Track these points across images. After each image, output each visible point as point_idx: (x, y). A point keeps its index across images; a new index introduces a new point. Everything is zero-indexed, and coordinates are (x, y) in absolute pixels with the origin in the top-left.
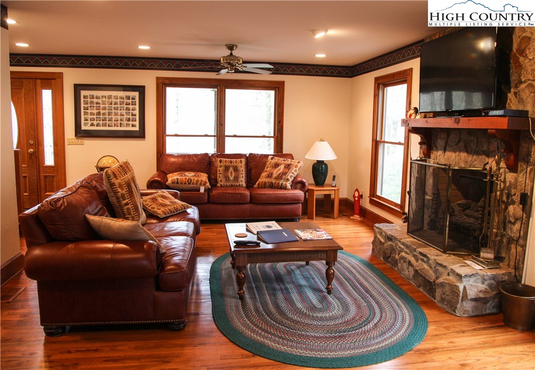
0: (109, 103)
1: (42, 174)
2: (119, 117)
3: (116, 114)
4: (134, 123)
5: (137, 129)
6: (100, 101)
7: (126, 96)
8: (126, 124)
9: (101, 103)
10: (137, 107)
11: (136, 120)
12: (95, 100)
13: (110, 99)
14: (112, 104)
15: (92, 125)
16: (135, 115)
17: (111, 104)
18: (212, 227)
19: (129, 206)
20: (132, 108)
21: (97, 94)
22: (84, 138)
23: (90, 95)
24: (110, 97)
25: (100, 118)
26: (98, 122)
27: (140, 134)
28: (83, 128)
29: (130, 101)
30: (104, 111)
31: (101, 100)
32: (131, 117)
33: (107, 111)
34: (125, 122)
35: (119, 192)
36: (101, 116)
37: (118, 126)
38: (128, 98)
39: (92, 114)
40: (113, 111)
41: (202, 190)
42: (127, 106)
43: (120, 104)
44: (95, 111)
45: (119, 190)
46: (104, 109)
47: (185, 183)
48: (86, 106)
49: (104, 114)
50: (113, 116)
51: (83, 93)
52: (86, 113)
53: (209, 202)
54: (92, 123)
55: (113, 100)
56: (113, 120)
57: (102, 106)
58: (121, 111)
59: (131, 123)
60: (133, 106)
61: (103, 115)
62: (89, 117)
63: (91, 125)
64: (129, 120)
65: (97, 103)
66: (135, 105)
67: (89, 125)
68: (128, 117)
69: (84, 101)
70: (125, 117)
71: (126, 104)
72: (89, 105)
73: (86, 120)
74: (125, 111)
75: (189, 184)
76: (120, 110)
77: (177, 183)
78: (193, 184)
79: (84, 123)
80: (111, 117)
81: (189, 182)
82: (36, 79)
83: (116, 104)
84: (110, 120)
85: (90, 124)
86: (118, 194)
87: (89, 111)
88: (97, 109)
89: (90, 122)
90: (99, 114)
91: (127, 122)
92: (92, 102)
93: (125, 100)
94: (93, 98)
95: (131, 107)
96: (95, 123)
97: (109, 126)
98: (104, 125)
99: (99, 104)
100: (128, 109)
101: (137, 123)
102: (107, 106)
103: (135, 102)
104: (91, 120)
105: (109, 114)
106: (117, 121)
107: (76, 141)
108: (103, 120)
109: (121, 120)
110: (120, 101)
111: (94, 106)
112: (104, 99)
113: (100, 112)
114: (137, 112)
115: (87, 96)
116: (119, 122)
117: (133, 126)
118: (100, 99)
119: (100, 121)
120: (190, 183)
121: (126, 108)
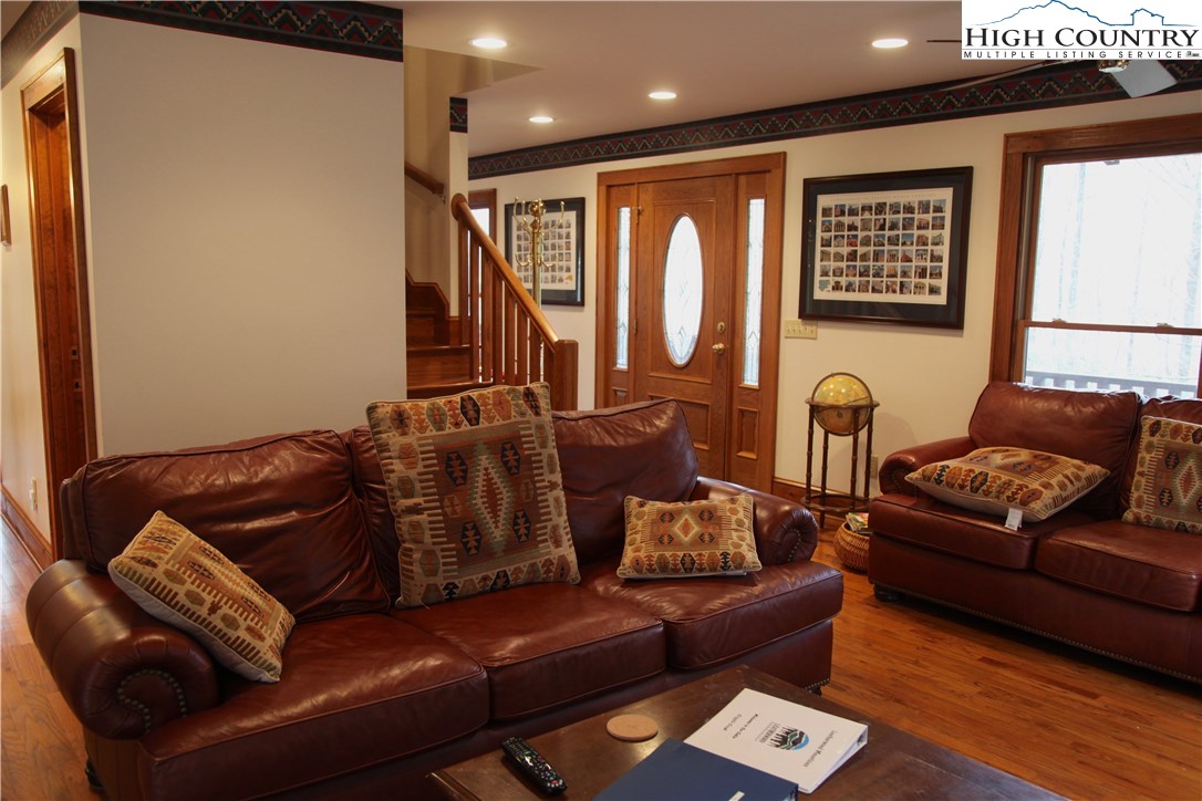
0: (878, 227)
1: (737, 406)
2: (899, 265)
3: (893, 257)
4: (934, 282)
5: (941, 299)
6: (857, 220)
7: (920, 203)
8: (916, 287)
9: (859, 224)
10: (946, 233)
11: (940, 274)
12: (847, 220)
13: (880, 213)
14: (884, 230)
15: (837, 287)
16: (940, 259)
17: (882, 228)
18: (1018, 661)
19: (423, 518)
20: (934, 238)
21: (851, 202)
22: (820, 323)
23: (836, 206)
24: (880, 208)
25: (855, 267)
26: (851, 279)
27: (948, 318)
28: (819, 295)
29: (929, 217)
30: (865, 249)
31: (860, 217)
32: (929, 264)
33: (872, 248)
34: (913, 280)
35: (393, 471)
36: (858, 263)
37: (894, 291)
38: (925, 207)
39: (839, 257)
40: (887, 247)
41: (1014, 520)
42: (922, 232)
43: (904, 228)
44: (845, 250)
45: (398, 466)
46: (866, 242)
47: (962, 487)
48: (827, 235)
49: (864, 257)
50: (885, 263)
51: (824, 201)
52: (825, 255)
53: (1031, 570)
54: (837, 283)
55: (887, 217)
56: (885, 273)
57: (861, 234)
58: (905, 248)
59: (927, 281)
60: (937, 232)
61: (862, 260)
62: (832, 265)
63: (833, 289)
64: (922, 273)
65: (852, 227)
66: (942, 227)
67: (830, 288)
68: (922, 264)
69: (823, 223)
70: (914, 264)
71: (919, 228)
72: (833, 234)
73: (824, 273)
74: (914, 248)
75: (975, 490)
76: (904, 244)
77: (938, 481)
78: (987, 493)
79: (820, 282)
80: (879, 264)
81: (977, 484)
82: (738, 174)
83: (894, 226)
84: (877, 275)
85: (832, 283)
86: (391, 475)
87: (832, 250)
88: (850, 244)
89: (832, 280)
90: (852, 256)
91: (918, 280)
92: (840, 226)
93: (916, 216)
94: (843, 213)
95: (930, 234)
96: (843, 281)
97: (874, 290)
98: (863, 288)
99: (856, 229)
100: (922, 241)
101: (943, 283)
102: (872, 234)
103: (943, 218)
104: (834, 275)
105: (877, 256)
106: (895, 276)
107: (802, 328)
108: (861, 275)
109: (905, 274)
110: (904, 219)
111: (843, 236)
112: (867, 215)
113: (856, 251)
114: (944, 250)
115: (831, 209)
116: (898, 280)
117: (934, 291)
118: (857, 215)
119: (855, 275)
120: (978, 489)
121: (919, 237)
